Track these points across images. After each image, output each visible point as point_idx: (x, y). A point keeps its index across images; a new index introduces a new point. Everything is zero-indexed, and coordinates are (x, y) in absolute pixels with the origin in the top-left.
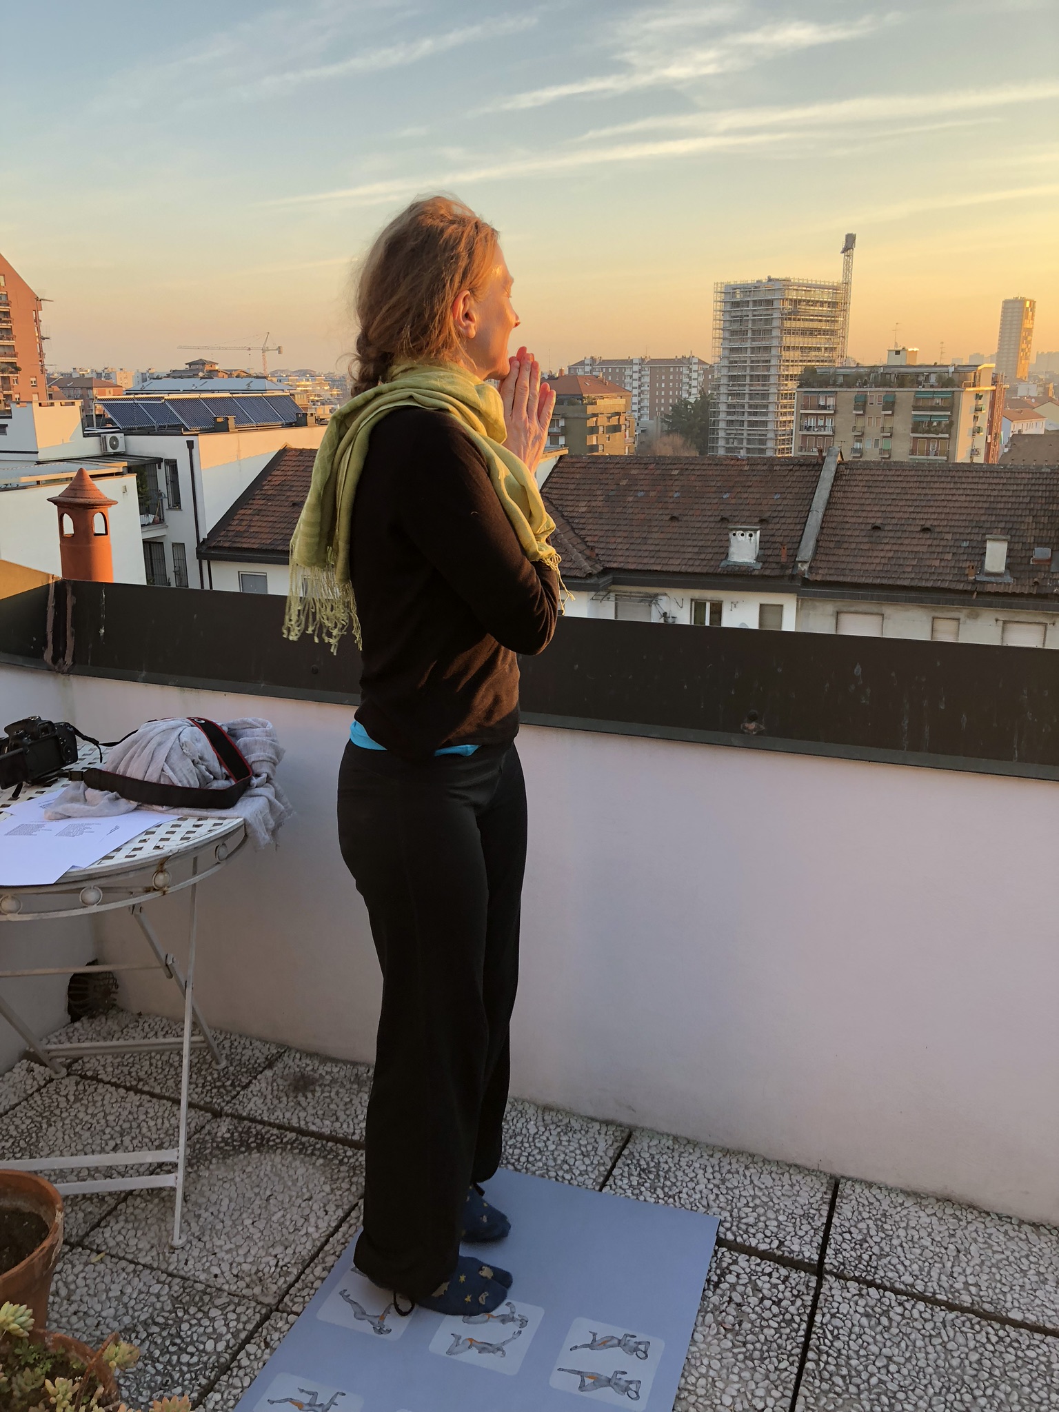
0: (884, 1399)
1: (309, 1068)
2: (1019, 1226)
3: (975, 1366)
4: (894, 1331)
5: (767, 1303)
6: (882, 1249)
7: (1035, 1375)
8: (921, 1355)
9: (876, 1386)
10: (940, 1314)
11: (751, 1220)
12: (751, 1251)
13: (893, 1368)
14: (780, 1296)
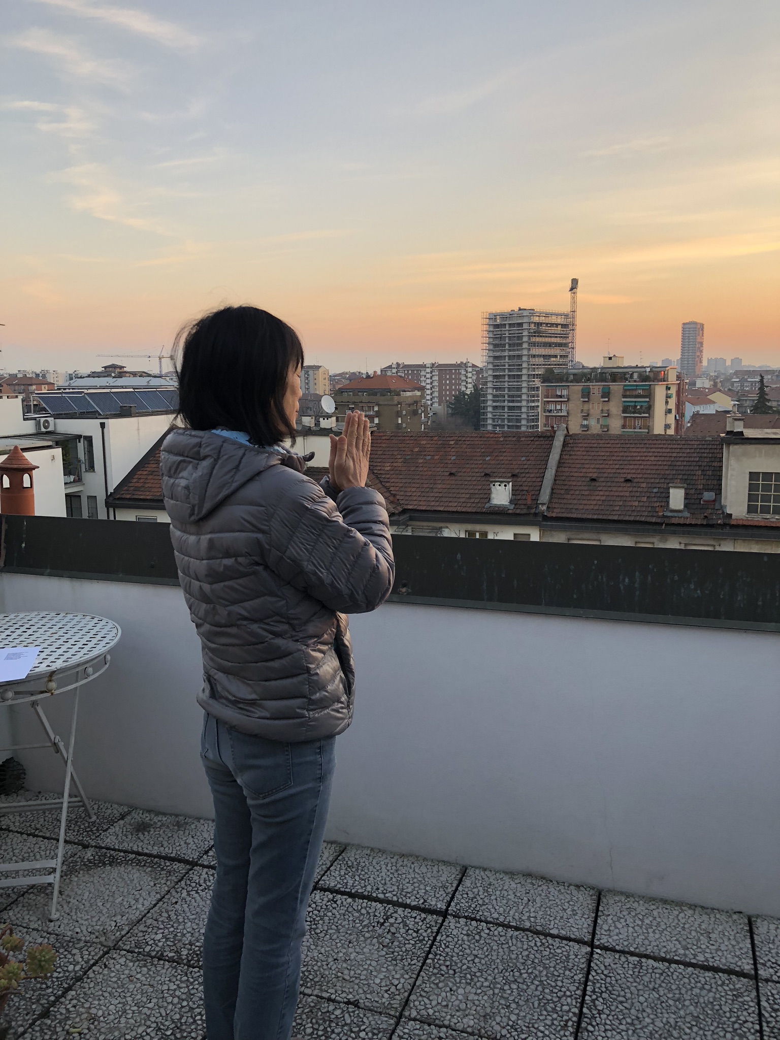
0: (469, 976)
1: (147, 819)
2: (568, 887)
3: (525, 958)
4: (482, 942)
5: (410, 932)
6: (484, 901)
7: (559, 961)
8: (494, 954)
9: (466, 970)
10: (510, 932)
11: (410, 890)
12: (405, 906)
13: (477, 960)
14: (419, 928)
